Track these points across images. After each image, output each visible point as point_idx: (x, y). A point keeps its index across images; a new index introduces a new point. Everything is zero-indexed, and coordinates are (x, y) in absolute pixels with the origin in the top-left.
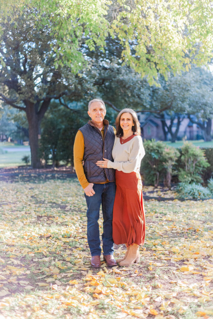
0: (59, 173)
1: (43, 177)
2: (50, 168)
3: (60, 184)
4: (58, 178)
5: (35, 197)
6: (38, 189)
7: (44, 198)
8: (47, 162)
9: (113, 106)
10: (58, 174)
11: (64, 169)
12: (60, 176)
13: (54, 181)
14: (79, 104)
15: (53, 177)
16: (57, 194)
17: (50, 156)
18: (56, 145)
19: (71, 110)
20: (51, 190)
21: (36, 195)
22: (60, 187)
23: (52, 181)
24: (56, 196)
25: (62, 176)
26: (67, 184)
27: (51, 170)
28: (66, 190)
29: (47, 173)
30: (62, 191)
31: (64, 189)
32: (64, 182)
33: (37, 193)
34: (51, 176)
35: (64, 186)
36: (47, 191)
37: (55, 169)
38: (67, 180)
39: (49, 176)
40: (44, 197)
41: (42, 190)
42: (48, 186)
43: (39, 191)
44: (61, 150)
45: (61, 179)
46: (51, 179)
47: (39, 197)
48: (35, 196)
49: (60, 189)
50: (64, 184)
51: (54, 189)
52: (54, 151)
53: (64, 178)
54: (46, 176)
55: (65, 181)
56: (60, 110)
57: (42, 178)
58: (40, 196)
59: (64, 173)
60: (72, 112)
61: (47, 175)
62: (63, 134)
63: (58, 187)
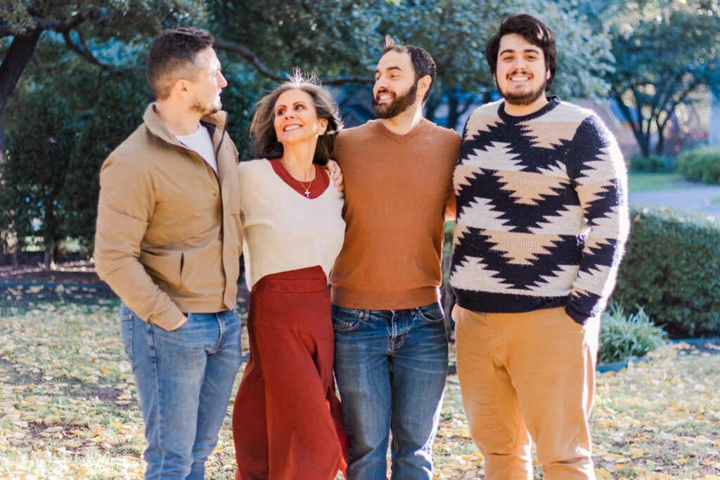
0: (67, 282)
1: (18, 294)
2: (36, 265)
3: (82, 318)
4: (69, 299)
5: (5, 361)
6: (10, 333)
7: (36, 364)
8: (21, 243)
9: (256, 60)
10: (66, 286)
11: (84, 269)
12: (74, 292)
13: (57, 307)
14: (129, 48)
15: (50, 296)
16: (77, 352)
17: (36, 223)
18: (58, 187)
19: (105, 68)
20: (56, 339)
21: (7, 353)
22: (81, 329)
23: (51, 307)
24: (75, 356)
25: (80, 292)
26: (106, 321)
27: (37, 270)
28: (107, 340)
29: (27, 281)
30: (94, 342)
31: (98, 334)
32: (90, 312)
33: (11, 347)
34: (41, 292)
35: (93, 323)
36: (43, 340)
37: (54, 266)
38: (101, 306)
39: (35, 289)
40: (38, 360)
41: (23, 337)
42: (43, 326)
43: (17, 342)
44: (75, 204)
45: (77, 302)
46: (43, 300)
47: (19, 360)
48: (7, 358)
49: (83, 333)
50: (94, 317)
51: (66, 336)
52: (50, 208)
53: (89, 296)
54: (23, 290)
55: (94, 307)
56: (64, 67)
57: (14, 297)
58: (22, 358)
59: (85, 282)
60: (105, 74)
61: (26, 287)
62: (84, 150)
63: (77, 328)
